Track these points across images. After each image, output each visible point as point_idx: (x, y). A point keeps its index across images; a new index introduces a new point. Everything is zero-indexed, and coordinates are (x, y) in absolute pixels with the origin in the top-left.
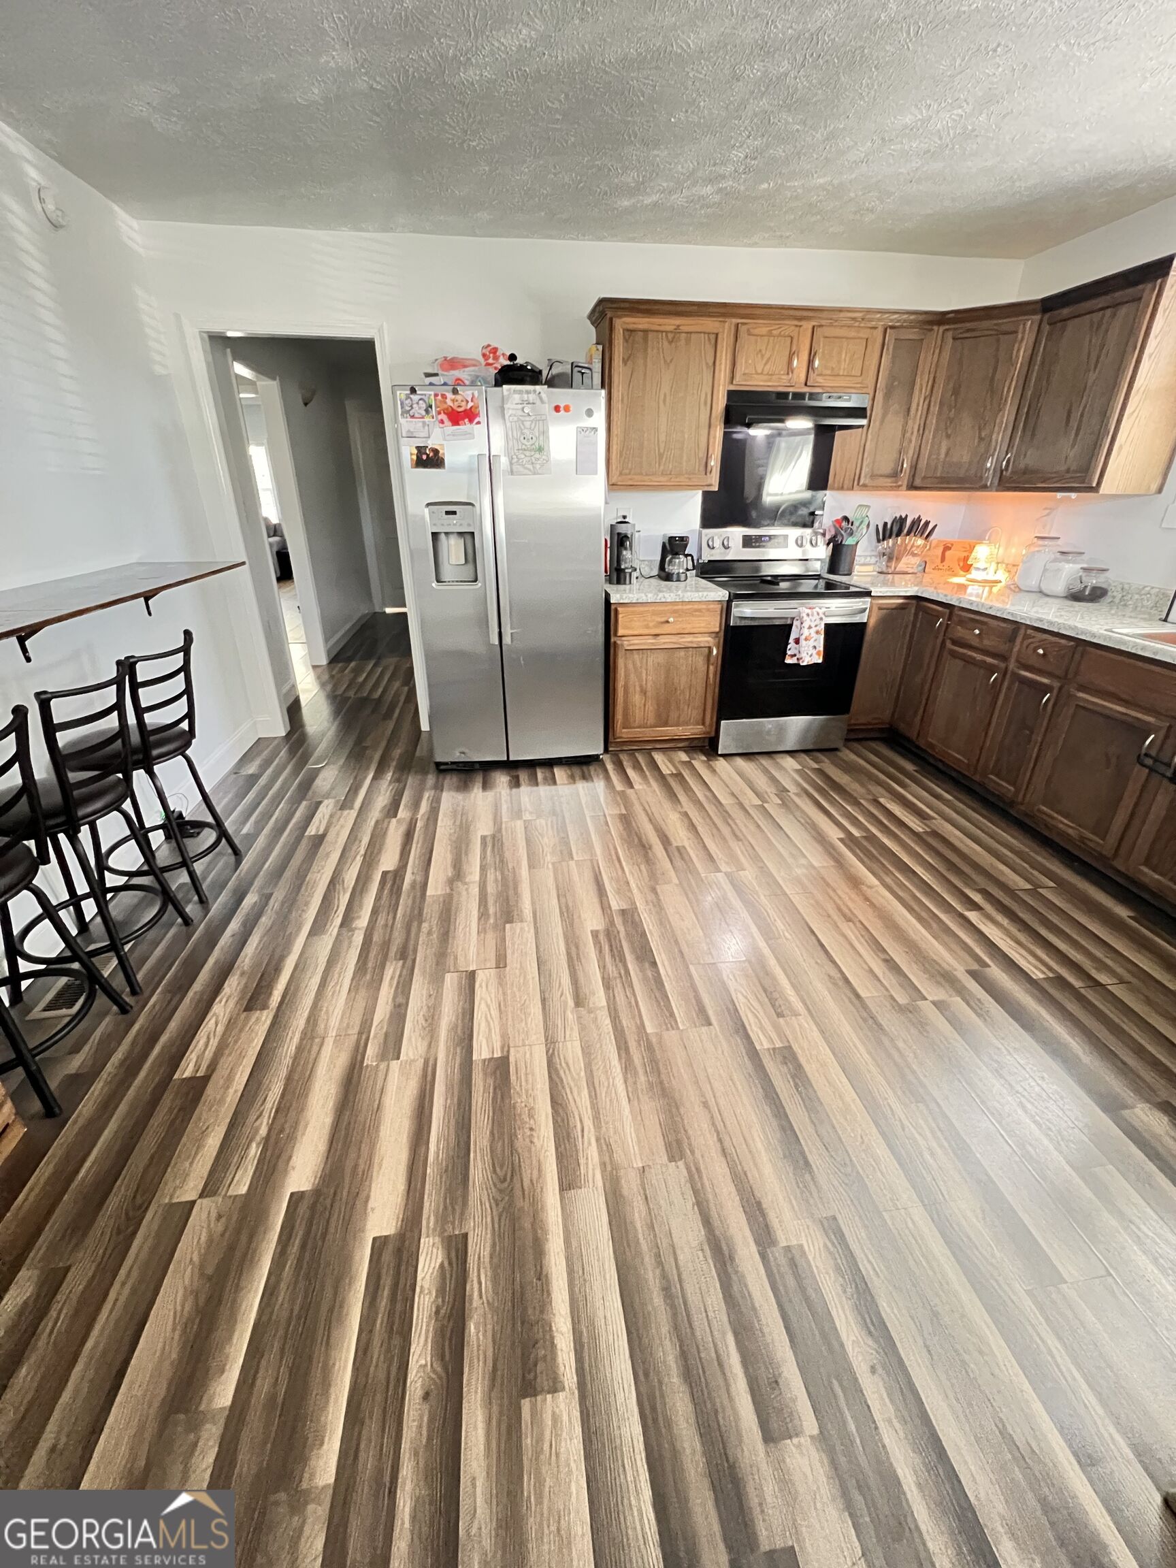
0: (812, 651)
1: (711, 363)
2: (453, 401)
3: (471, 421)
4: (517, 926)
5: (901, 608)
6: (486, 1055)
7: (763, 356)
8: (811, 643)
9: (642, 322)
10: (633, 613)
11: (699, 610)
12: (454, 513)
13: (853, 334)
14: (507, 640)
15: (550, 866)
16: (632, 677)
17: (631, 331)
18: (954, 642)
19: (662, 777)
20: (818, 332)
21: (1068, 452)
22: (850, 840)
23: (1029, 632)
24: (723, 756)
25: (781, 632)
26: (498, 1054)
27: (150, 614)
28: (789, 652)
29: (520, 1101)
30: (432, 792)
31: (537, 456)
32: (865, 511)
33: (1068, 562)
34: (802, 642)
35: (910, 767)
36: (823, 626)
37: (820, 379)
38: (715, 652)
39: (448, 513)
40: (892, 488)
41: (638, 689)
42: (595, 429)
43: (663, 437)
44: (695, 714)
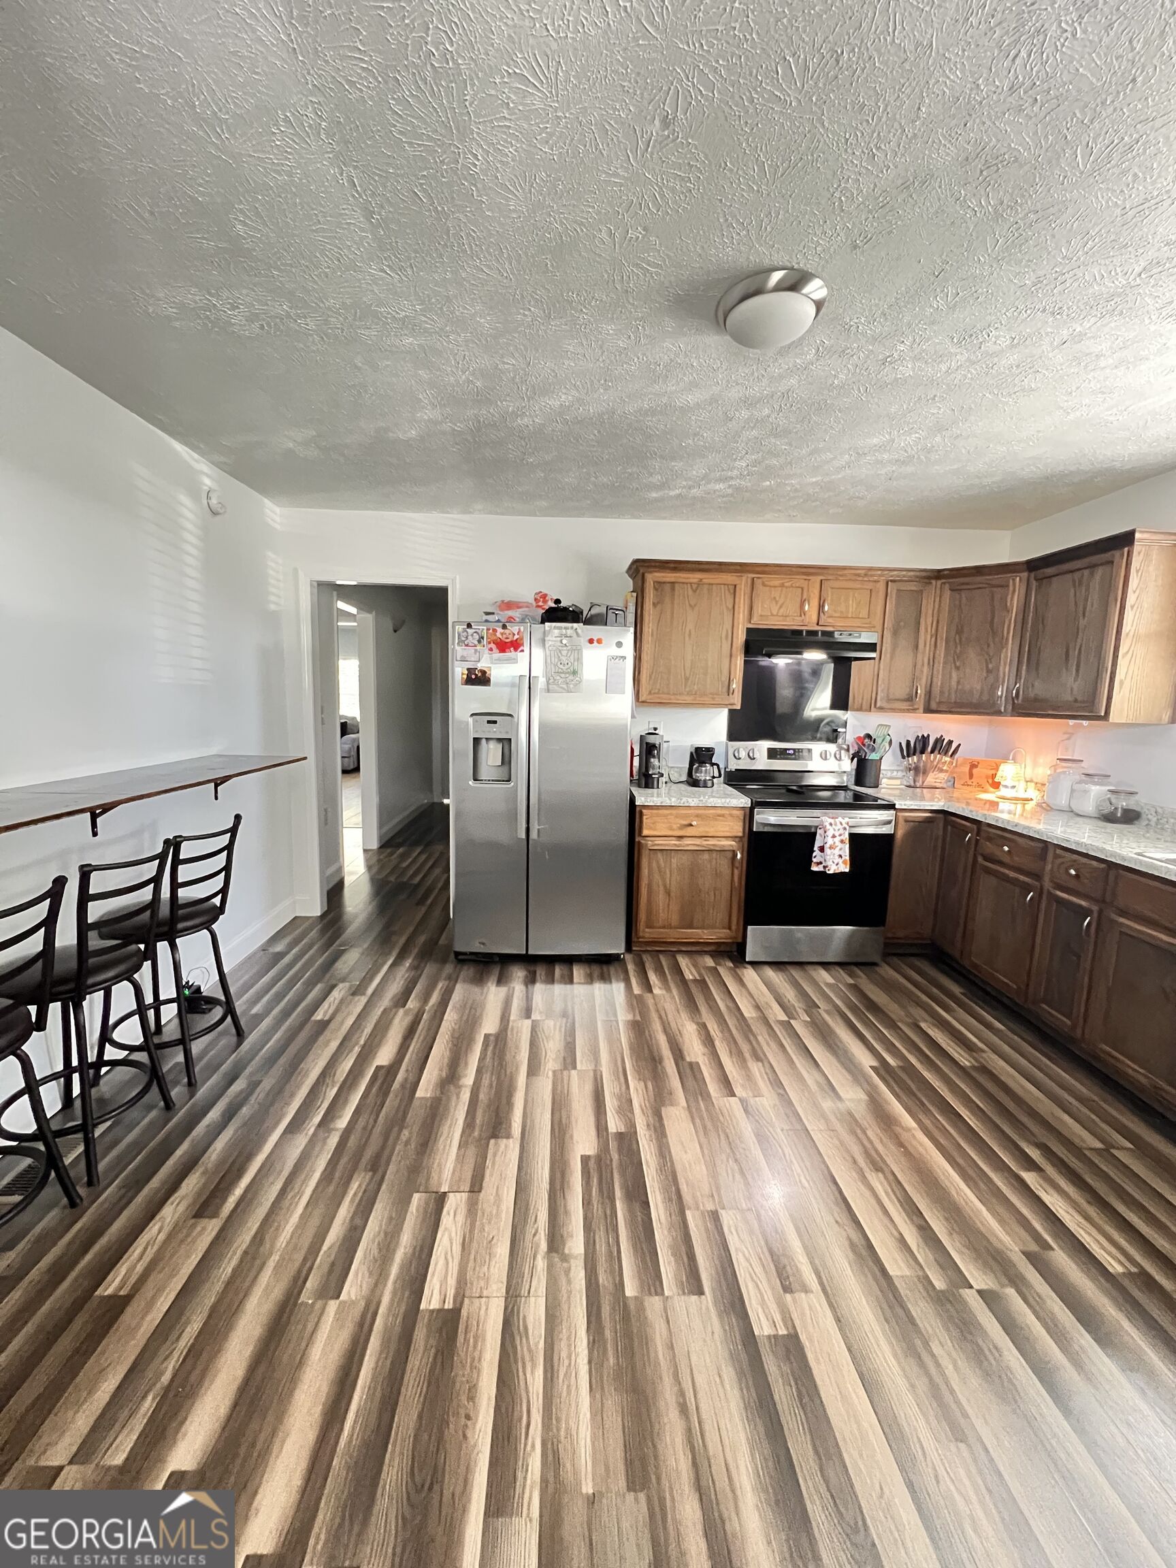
0: (837, 860)
1: (731, 606)
2: (502, 634)
3: (516, 650)
4: (503, 1142)
5: (928, 821)
6: (435, 1305)
7: (777, 602)
8: (837, 852)
9: (669, 576)
10: (658, 815)
11: (723, 816)
12: (495, 722)
13: (858, 586)
14: (534, 835)
15: (550, 1074)
16: (657, 877)
17: (659, 583)
18: (986, 858)
19: (683, 982)
20: (825, 584)
21: (1071, 685)
22: (884, 1070)
23: (1059, 851)
24: (753, 963)
25: (805, 839)
26: (449, 1305)
27: (216, 798)
28: (814, 860)
29: (461, 1374)
30: (447, 983)
31: (571, 677)
32: (885, 730)
34: (827, 851)
35: (956, 989)
36: (847, 836)
37: (830, 620)
38: (739, 856)
39: (489, 722)
40: (908, 711)
41: (662, 888)
42: (624, 658)
43: (688, 664)
44: (720, 915)
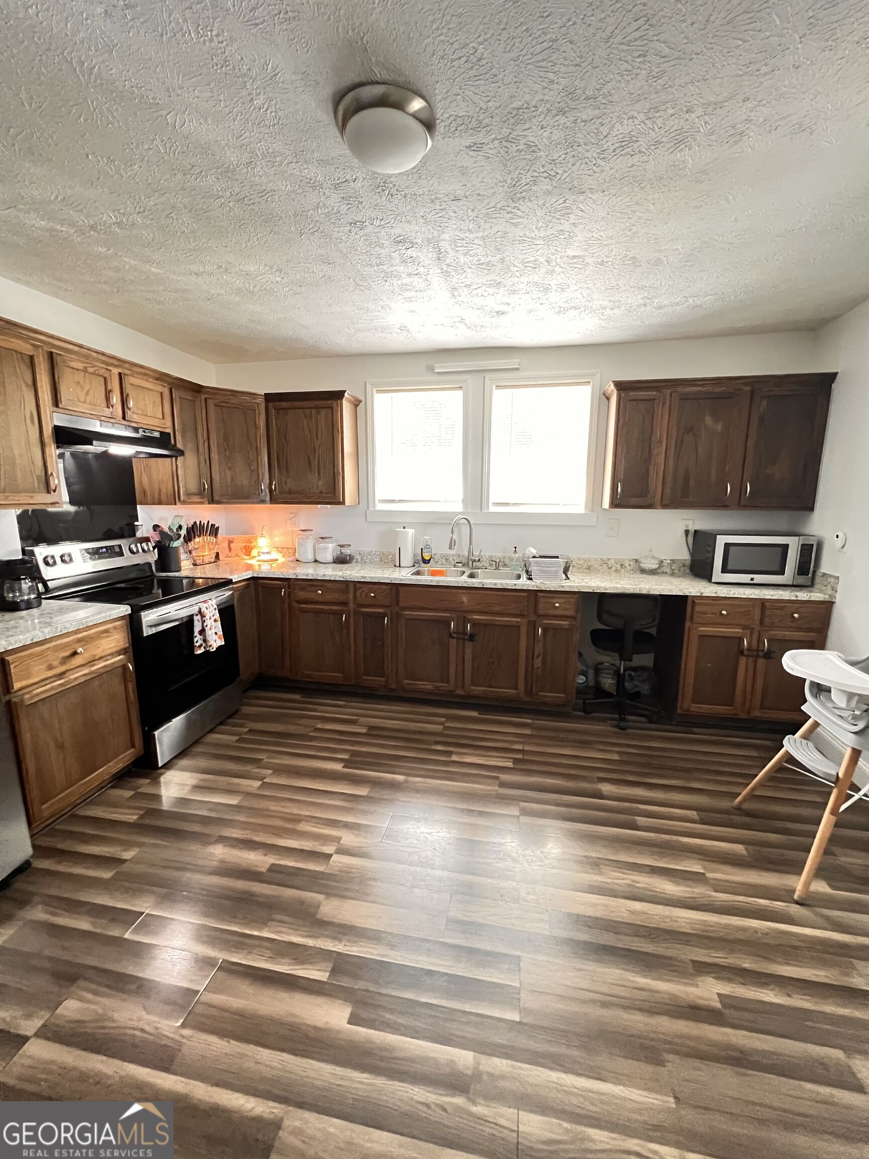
1: (29, 382)
5: (247, 587)
7: (82, 388)
8: (213, 630)
10: (27, 658)
13: (151, 387)
18: (301, 602)
20: (124, 378)
21: (319, 484)
23: (358, 585)
25: (187, 628)
28: (197, 644)
32: (178, 519)
33: (327, 543)
34: (205, 632)
37: (135, 416)
38: (131, 668)
40: (200, 503)
41: (51, 744)
44: (122, 741)
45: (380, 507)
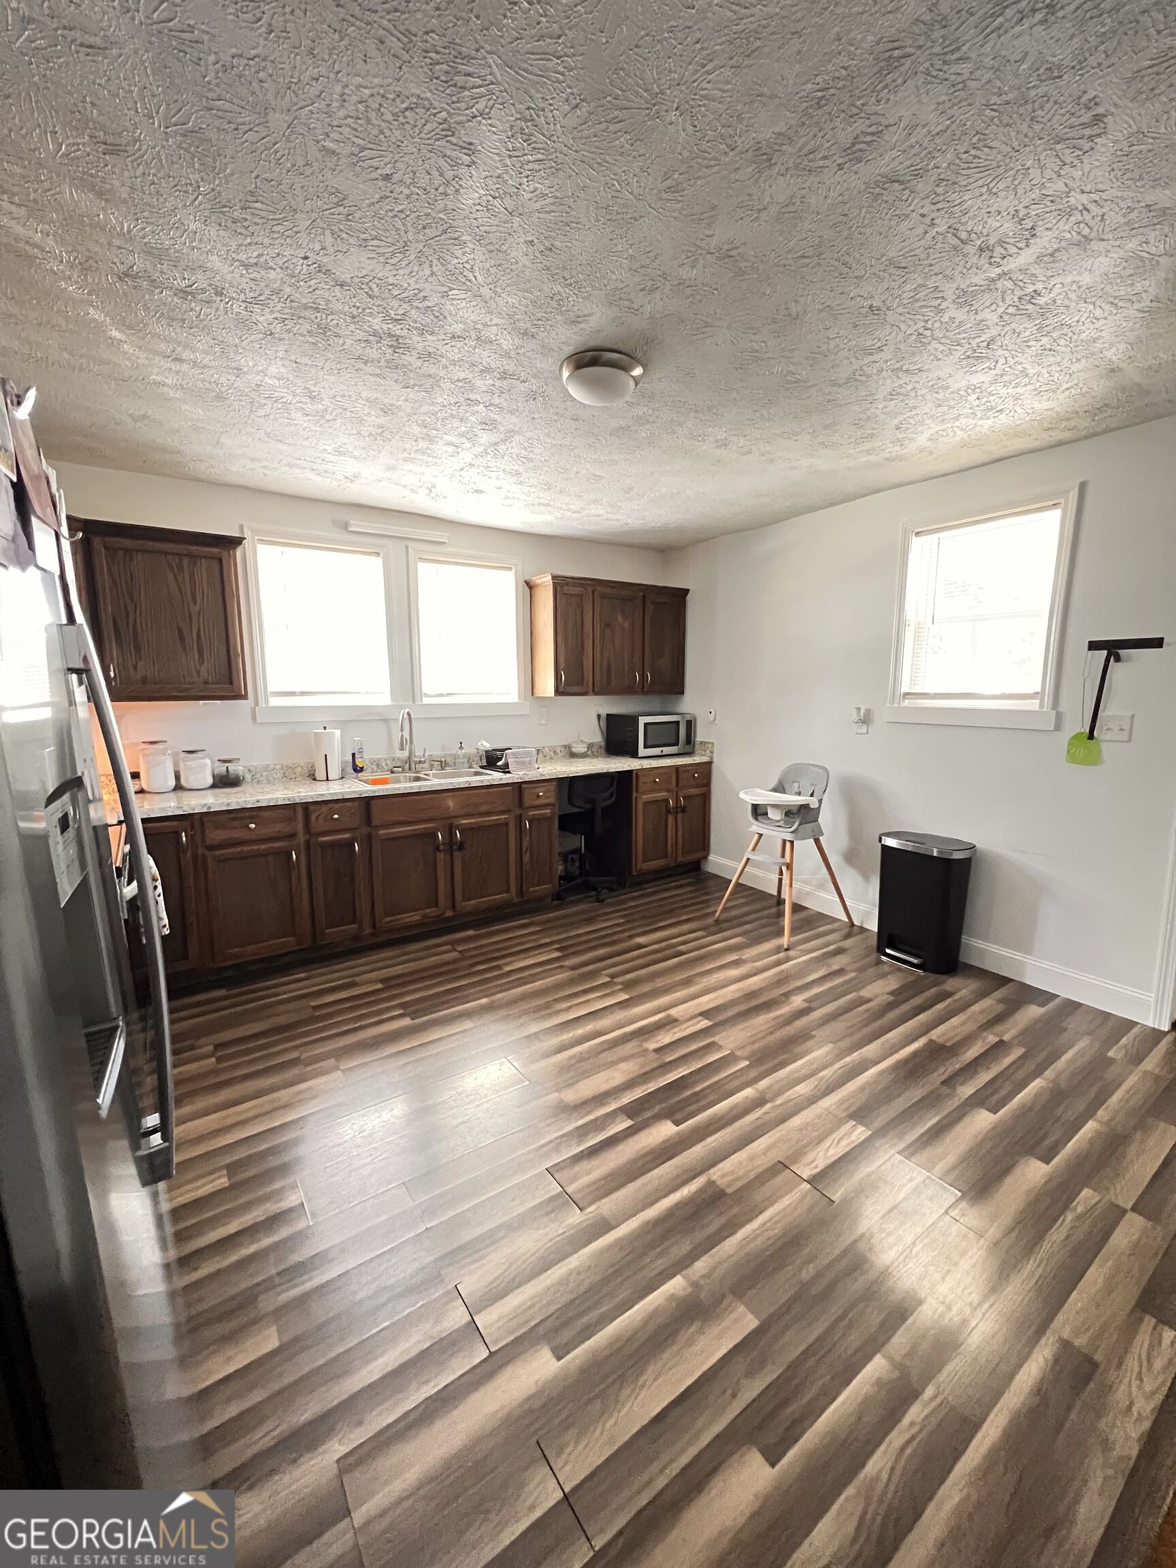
18: (220, 847)
21: (200, 669)
33: (200, 758)
45: (275, 702)
